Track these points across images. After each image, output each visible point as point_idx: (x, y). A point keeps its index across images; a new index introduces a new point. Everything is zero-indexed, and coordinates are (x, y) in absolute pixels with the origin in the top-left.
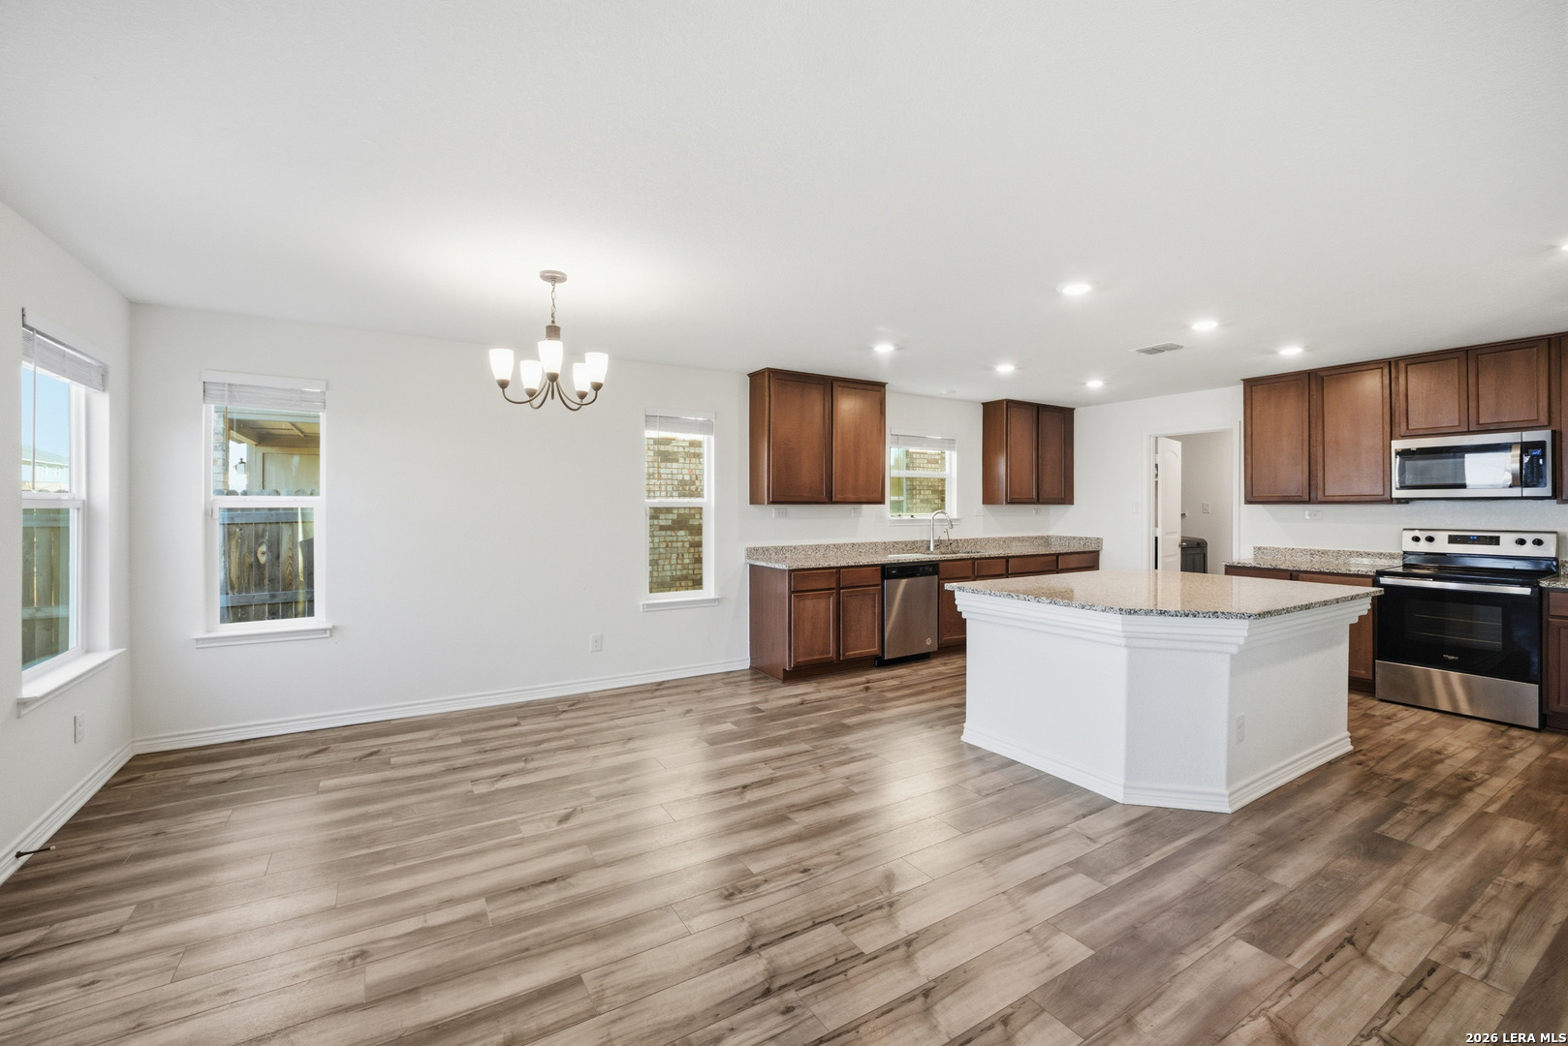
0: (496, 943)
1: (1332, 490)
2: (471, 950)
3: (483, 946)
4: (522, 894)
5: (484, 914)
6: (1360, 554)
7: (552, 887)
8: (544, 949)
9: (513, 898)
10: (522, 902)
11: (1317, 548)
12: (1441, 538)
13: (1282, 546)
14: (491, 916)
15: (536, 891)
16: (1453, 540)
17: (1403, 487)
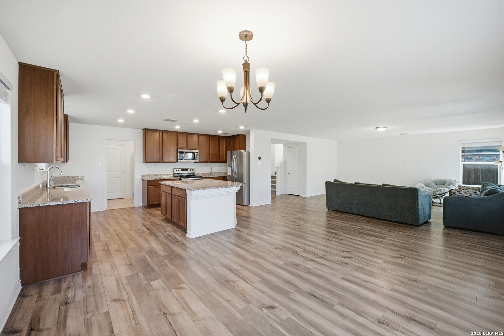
0: (346, 295)
1: (166, 160)
2: (352, 299)
3: (349, 297)
4: (324, 300)
5: (339, 304)
6: (165, 175)
7: (315, 294)
8: (339, 286)
9: (328, 301)
10: (327, 298)
11: (157, 174)
12: (180, 170)
13: (148, 174)
14: (338, 302)
15: (321, 297)
16: (182, 170)
17: (180, 160)
